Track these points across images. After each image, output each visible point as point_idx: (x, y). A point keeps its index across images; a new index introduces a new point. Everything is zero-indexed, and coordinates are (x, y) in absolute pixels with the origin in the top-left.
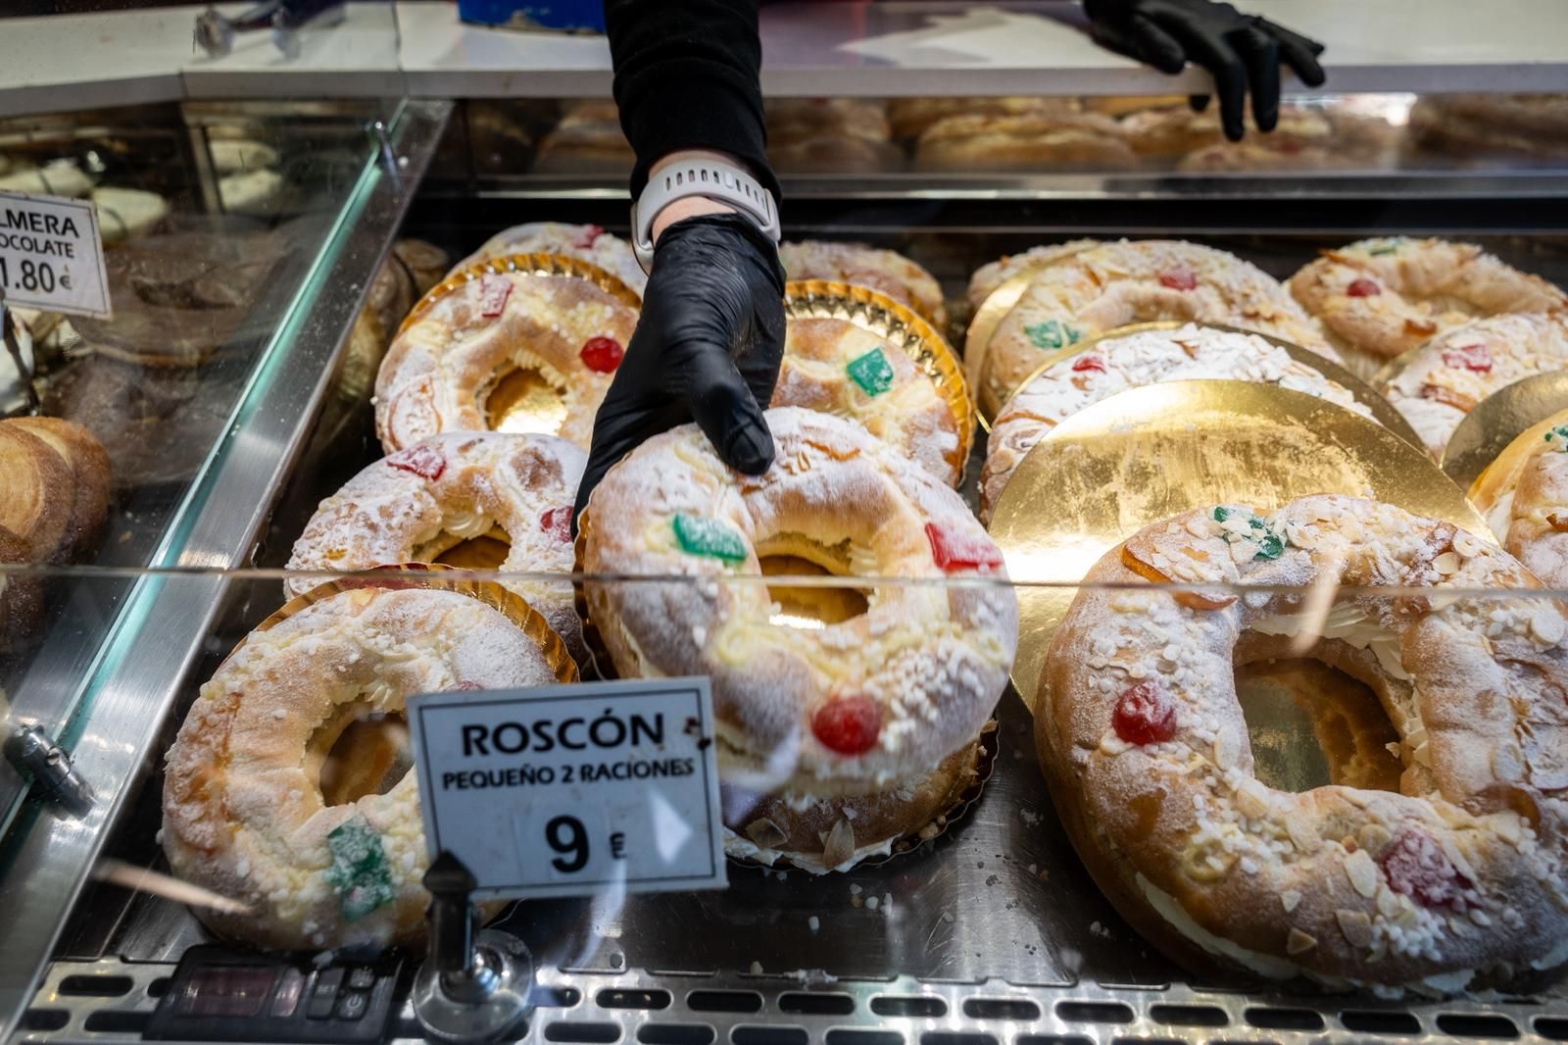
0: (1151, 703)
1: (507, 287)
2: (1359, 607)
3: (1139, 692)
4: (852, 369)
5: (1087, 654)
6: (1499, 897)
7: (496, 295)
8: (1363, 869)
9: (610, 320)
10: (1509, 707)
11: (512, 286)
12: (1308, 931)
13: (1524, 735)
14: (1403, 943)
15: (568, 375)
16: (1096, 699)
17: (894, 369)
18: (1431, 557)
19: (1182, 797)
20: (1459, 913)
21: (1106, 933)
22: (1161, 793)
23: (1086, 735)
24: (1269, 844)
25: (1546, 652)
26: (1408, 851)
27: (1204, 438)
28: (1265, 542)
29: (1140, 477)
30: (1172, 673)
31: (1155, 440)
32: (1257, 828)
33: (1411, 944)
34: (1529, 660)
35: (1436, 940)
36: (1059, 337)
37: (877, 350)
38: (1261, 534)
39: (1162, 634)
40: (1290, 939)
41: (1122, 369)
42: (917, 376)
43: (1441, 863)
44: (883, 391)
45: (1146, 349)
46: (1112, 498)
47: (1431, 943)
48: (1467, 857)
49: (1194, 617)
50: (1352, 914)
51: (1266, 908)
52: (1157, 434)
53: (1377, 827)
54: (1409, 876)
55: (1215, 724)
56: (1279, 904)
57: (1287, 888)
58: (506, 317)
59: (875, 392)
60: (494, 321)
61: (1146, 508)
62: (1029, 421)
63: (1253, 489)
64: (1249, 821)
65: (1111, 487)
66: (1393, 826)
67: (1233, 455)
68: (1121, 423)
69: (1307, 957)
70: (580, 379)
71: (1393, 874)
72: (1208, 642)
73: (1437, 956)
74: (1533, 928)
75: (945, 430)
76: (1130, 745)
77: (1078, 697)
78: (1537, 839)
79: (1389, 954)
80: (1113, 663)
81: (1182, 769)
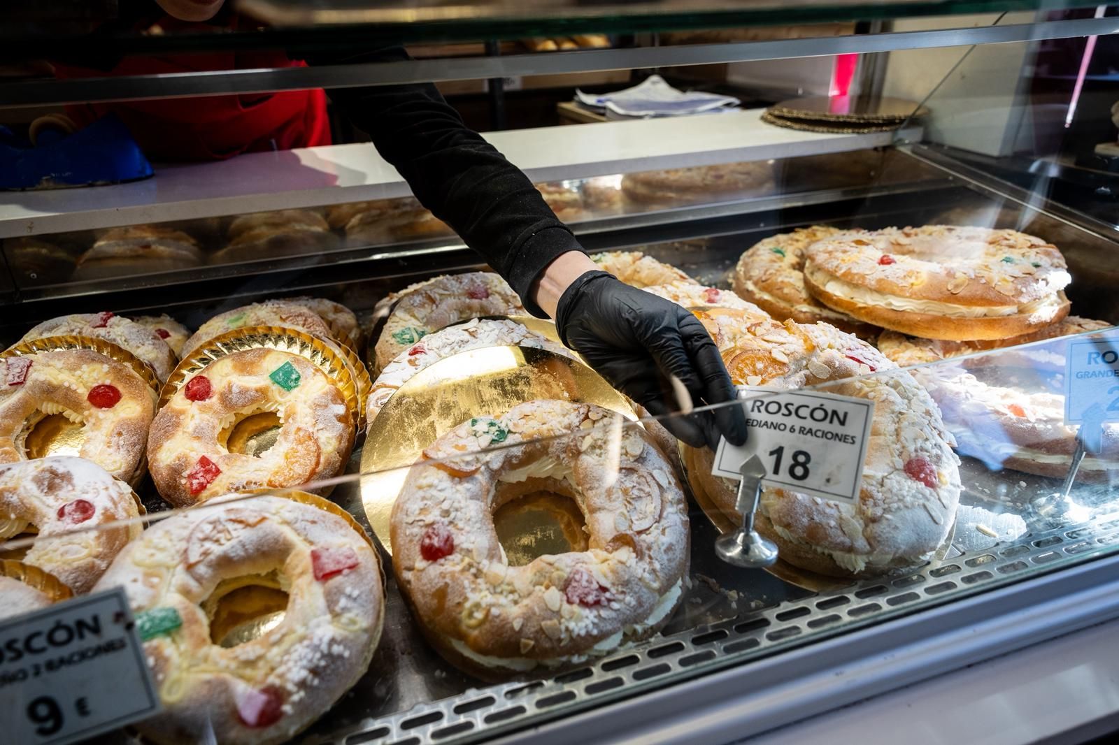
0: (436, 536)
1: (28, 363)
2: (551, 457)
3: (430, 531)
4: (273, 376)
5: (405, 517)
6: (623, 592)
7: (19, 370)
8: (554, 597)
9: (107, 373)
10: (620, 493)
11: (32, 362)
12: (529, 638)
13: (628, 505)
14: (576, 631)
15: (82, 414)
16: (411, 541)
17: (300, 372)
18: (578, 424)
19: (458, 584)
20: (605, 606)
21: (444, 675)
22: (447, 585)
23: (407, 563)
24: (506, 597)
25: (635, 461)
26: (576, 581)
27: (479, 381)
28: (496, 433)
29: (446, 409)
30: (448, 516)
31: (453, 388)
32: (499, 590)
33: (580, 629)
34: (628, 466)
35: (594, 624)
36: (412, 336)
37: (287, 363)
38: (494, 429)
39: (441, 496)
40: (522, 646)
41: (436, 350)
42: (315, 375)
43: (591, 583)
44: (295, 387)
45: (448, 337)
46: (432, 424)
47: (591, 626)
48: (606, 576)
49: (460, 482)
50: (549, 623)
51: (506, 632)
52: (454, 385)
53: (559, 572)
54: (577, 594)
55: (473, 538)
56: (512, 628)
57: (515, 618)
58: (29, 383)
59: (289, 388)
60: (20, 387)
61: (451, 427)
62: (384, 389)
63: (507, 404)
64: (495, 588)
65: (430, 419)
66: (568, 570)
67: (495, 388)
68: (433, 381)
69: (532, 653)
70: (90, 415)
71: (569, 595)
72: (468, 495)
73: (595, 632)
74: (640, 604)
75: (336, 403)
76: (430, 562)
77: (402, 543)
78: (637, 557)
79: (572, 639)
80: (417, 519)
81: (458, 568)
